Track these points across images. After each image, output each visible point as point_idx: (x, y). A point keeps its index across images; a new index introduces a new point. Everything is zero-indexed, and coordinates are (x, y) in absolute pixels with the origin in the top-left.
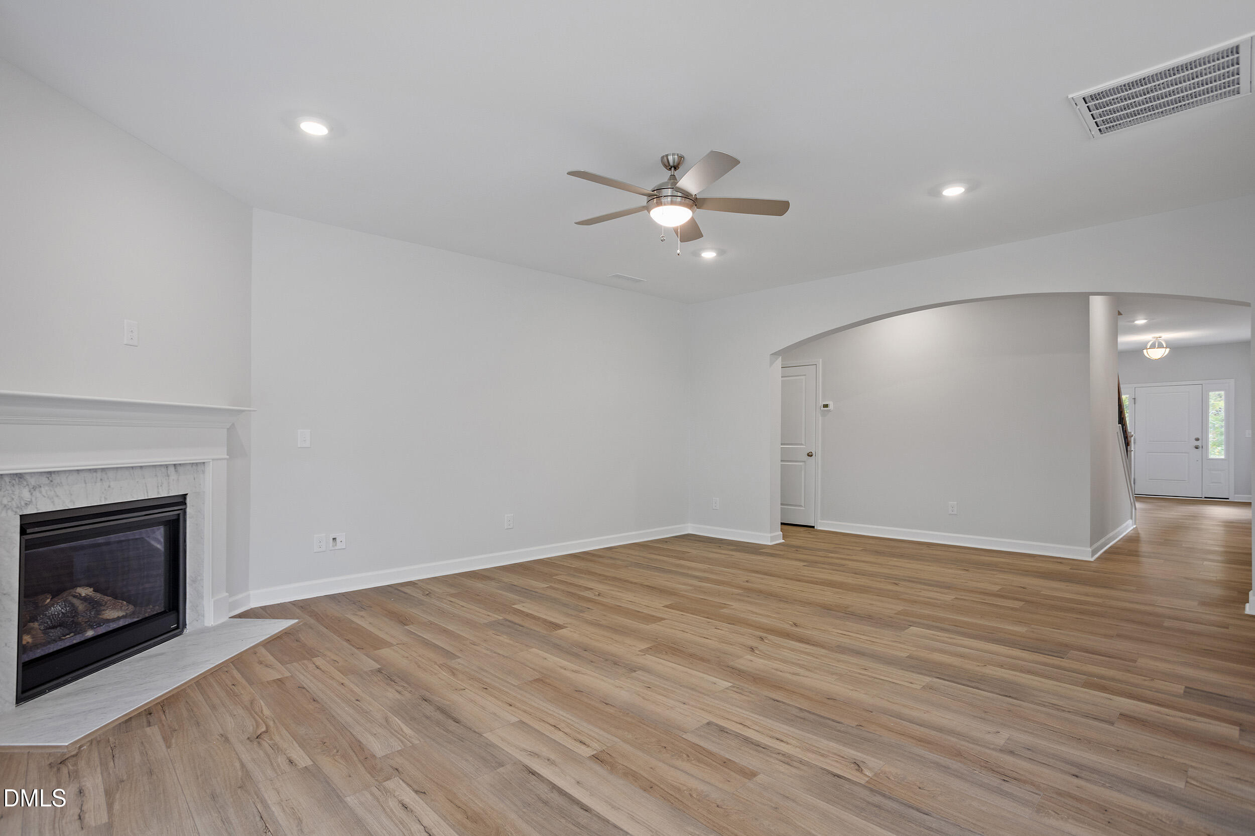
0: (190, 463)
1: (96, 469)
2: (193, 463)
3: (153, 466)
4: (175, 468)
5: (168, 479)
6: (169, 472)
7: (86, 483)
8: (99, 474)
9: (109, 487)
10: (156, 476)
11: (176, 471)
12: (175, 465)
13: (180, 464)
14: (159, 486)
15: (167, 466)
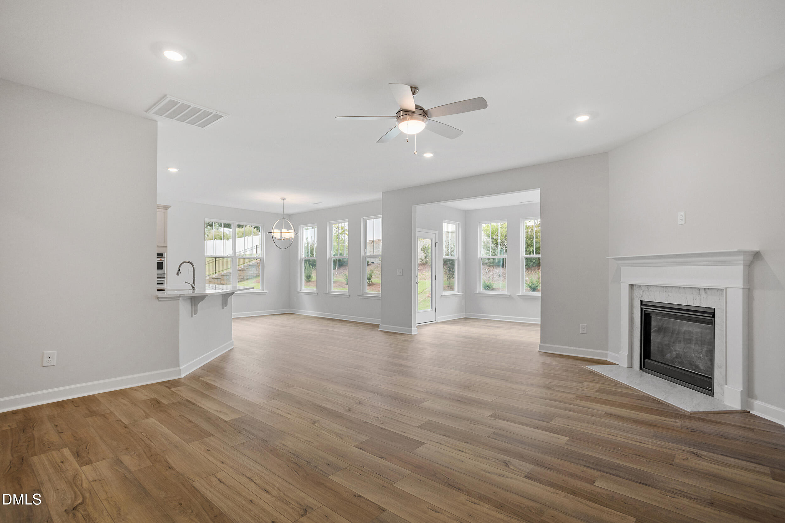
0: (717, 289)
1: (663, 286)
2: (718, 289)
3: (691, 287)
4: (705, 291)
5: (700, 296)
6: (700, 292)
7: (659, 292)
8: (665, 289)
9: (669, 295)
10: (692, 293)
11: (705, 292)
12: (704, 289)
13: (708, 289)
14: (694, 299)
15: (699, 289)
